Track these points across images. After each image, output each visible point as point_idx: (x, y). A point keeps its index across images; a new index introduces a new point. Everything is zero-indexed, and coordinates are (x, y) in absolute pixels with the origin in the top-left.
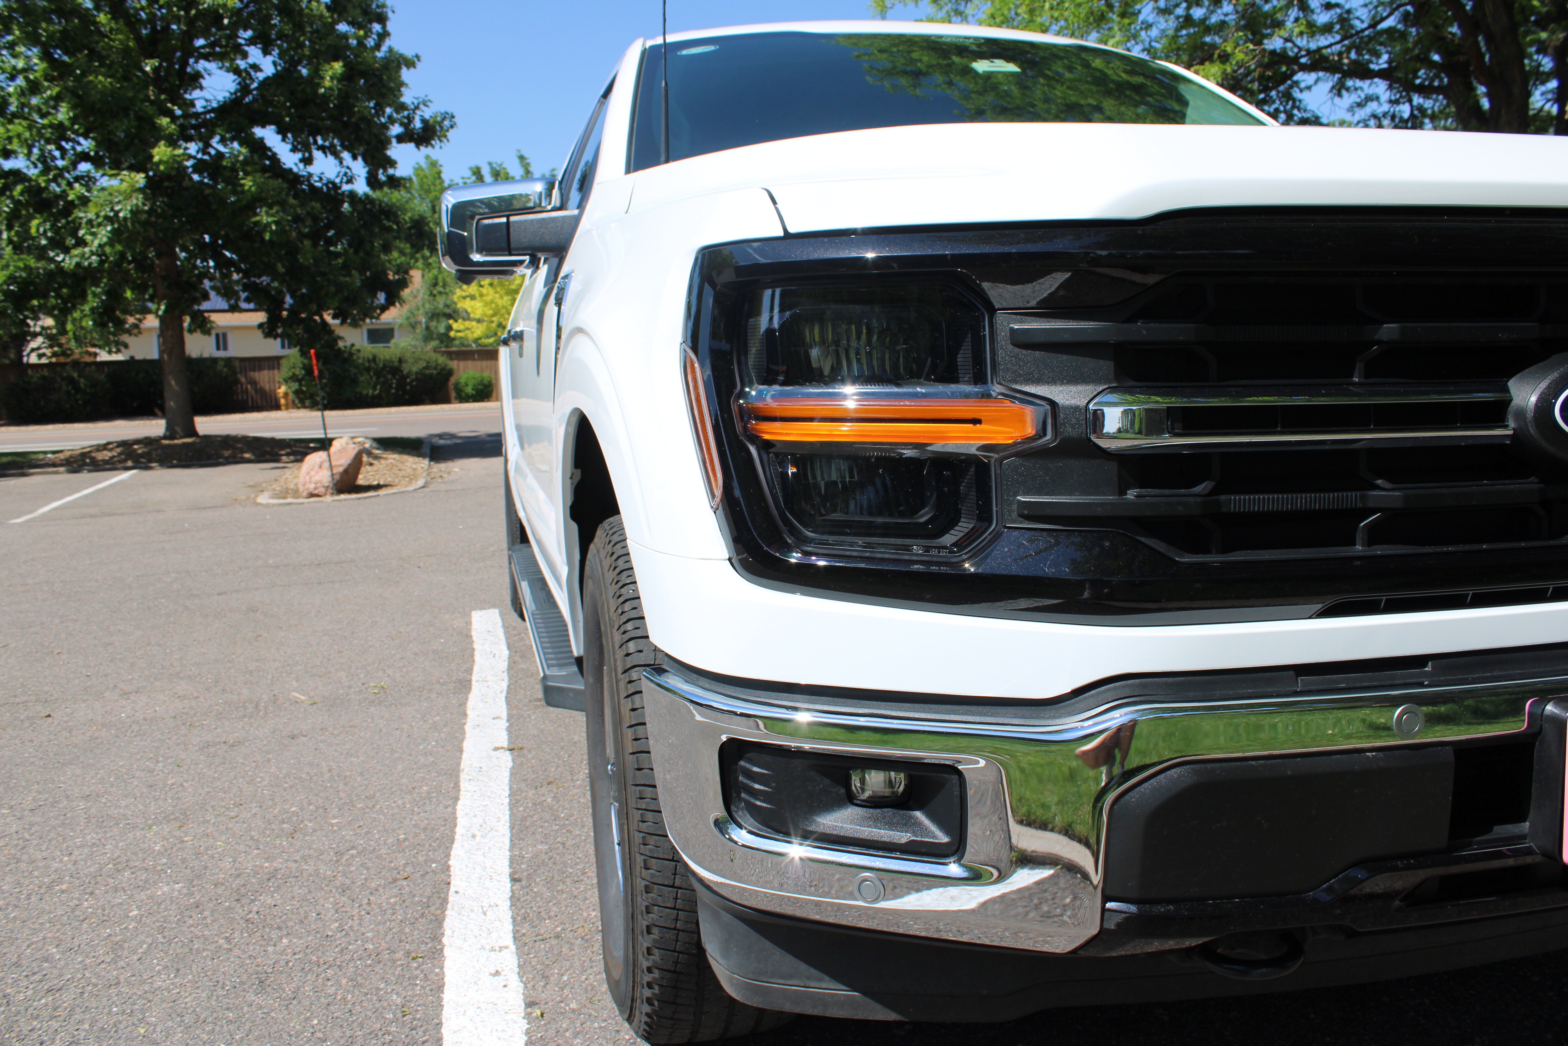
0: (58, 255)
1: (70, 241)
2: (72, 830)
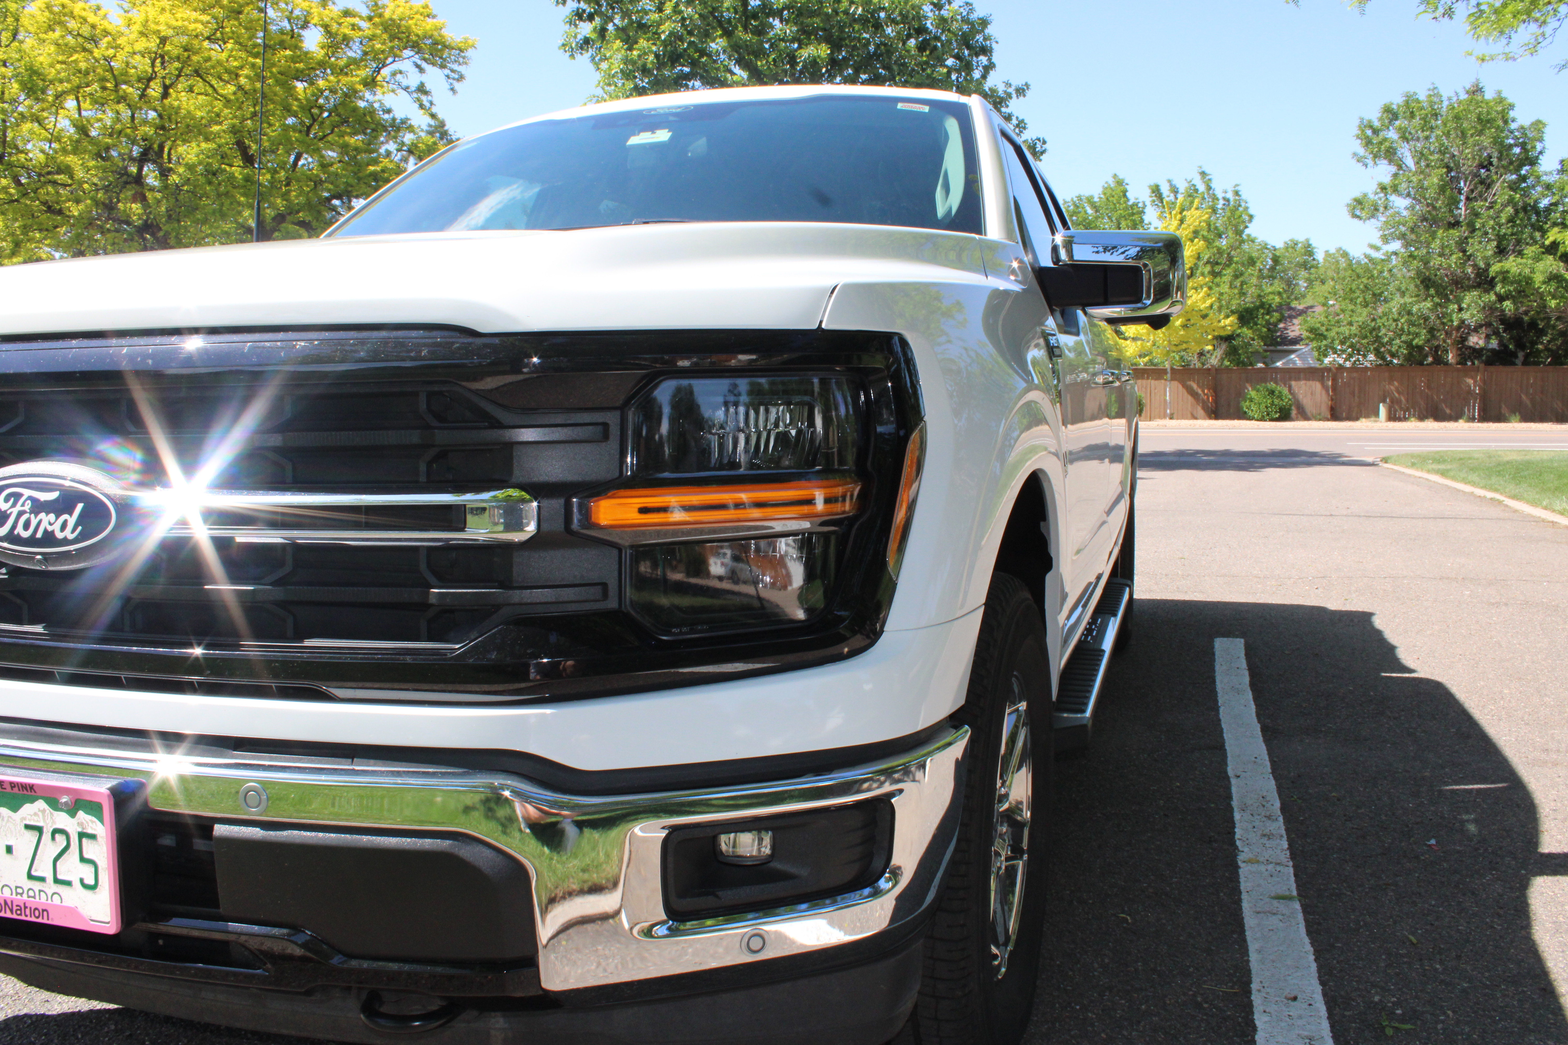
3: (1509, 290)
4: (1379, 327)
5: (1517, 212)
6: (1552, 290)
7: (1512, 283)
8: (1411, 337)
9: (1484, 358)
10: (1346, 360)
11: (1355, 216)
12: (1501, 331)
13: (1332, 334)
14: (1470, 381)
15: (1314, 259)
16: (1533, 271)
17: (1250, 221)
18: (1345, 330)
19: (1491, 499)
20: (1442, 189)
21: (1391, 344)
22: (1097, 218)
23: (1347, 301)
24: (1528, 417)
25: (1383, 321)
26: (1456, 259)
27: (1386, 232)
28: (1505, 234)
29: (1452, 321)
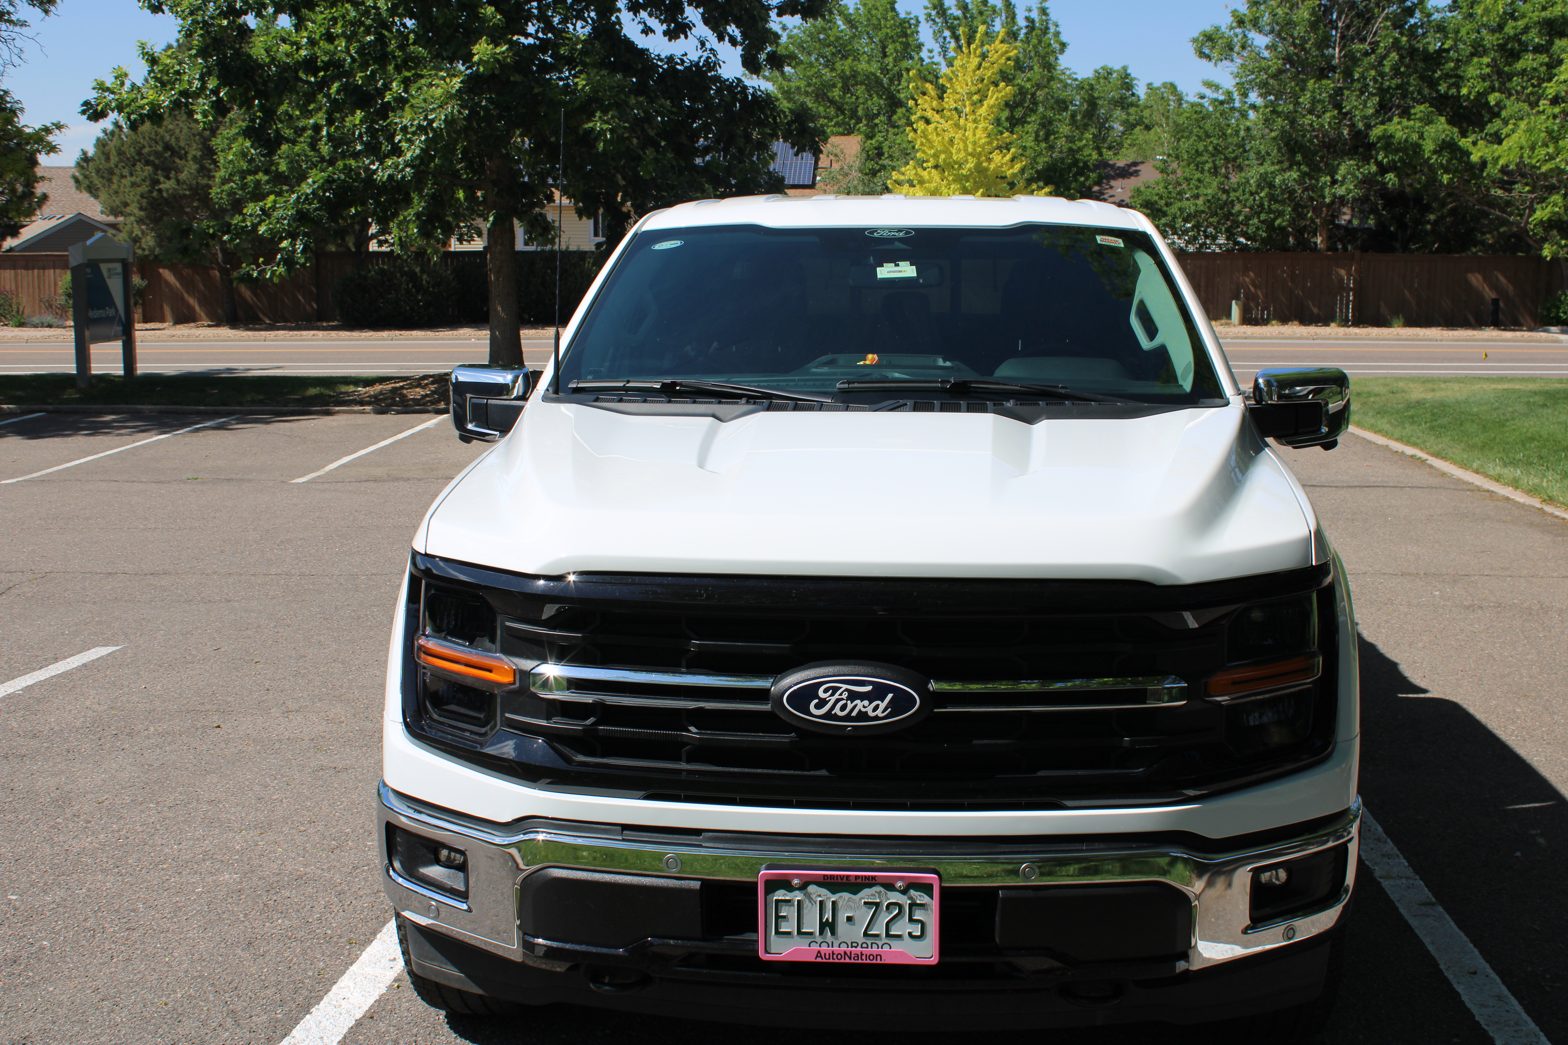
0: (373, 163)
1: (386, 147)
2: (190, 826)
3: (1393, 160)
4: (1233, 201)
5: (1402, 57)
6: (1444, 162)
7: (1397, 151)
8: (1272, 216)
9: (1359, 242)
10: (1188, 242)
11: (1202, 55)
12: (1380, 207)
13: (1173, 210)
14: (1343, 272)
15: (1133, 95)
16: (1421, 137)
17: (1062, 51)
18: (1190, 206)
19: (1412, 456)
20: (1314, 26)
21: (1247, 225)
22: (854, 36)
23: (1192, 166)
24: (1412, 322)
25: (1237, 194)
26: (1330, 118)
27: (1244, 80)
28: (1389, 87)
29: (1324, 197)
